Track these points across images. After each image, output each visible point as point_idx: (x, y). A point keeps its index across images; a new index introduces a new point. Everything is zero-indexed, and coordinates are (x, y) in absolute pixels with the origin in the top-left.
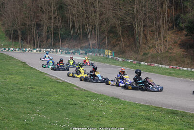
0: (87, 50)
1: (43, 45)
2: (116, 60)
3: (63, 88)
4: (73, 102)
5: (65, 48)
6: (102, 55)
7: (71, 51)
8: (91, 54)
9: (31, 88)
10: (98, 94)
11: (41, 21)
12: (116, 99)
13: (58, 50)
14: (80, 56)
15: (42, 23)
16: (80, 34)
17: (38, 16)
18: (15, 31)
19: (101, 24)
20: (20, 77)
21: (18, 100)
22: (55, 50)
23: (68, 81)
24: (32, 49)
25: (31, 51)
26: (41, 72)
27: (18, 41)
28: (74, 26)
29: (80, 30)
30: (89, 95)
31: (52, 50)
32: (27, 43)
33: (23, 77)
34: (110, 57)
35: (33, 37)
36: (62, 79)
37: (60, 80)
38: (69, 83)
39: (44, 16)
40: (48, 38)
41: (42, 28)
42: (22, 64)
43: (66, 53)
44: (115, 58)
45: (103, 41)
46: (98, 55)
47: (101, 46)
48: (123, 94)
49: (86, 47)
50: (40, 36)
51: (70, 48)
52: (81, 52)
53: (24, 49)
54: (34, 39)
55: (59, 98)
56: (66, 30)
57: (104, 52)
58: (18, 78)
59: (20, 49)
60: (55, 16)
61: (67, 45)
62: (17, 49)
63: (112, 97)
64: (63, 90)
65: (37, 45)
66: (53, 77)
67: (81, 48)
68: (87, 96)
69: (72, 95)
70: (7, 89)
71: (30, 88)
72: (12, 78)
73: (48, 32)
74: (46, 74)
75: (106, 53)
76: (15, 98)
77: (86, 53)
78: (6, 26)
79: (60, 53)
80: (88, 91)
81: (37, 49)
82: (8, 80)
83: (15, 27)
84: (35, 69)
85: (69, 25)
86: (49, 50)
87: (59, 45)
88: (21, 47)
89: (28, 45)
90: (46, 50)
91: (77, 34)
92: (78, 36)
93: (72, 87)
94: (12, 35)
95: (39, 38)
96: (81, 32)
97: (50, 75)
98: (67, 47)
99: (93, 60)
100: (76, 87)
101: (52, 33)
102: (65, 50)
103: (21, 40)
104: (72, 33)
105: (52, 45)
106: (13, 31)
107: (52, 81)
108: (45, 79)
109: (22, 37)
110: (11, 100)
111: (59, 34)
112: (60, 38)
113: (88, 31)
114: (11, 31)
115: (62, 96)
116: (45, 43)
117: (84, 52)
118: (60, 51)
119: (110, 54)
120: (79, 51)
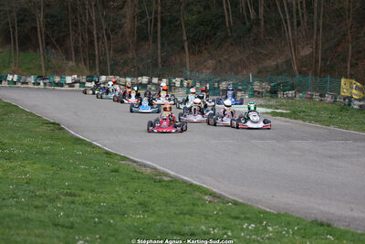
0: (279, 79)
1: (125, 63)
3: (167, 195)
4: (186, 229)
5: (205, 74)
6: (328, 98)
7: (223, 85)
8: (291, 93)
9: (70, 195)
10: (274, 214)
12: (322, 225)
13: (177, 82)
16: (257, 22)
18: (25, 16)
20: (36, 166)
21: (28, 220)
23: (186, 178)
24: (83, 79)
25: (82, 84)
26: (108, 153)
27: (36, 47)
29: (257, 10)
30: (242, 216)
31: (155, 80)
32: (68, 59)
33: (48, 166)
34: (356, 105)
35: (90, 33)
36: (172, 173)
37: (166, 175)
38: (191, 185)
40: (142, 36)
41: (120, 1)
42: (45, 127)
45: (339, 49)
46: (316, 97)
47: (327, 69)
48: (355, 214)
49: (277, 71)
50: (115, 28)
51: (220, 72)
52: (257, 86)
53: (57, 79)
54: (91, 43)
55: (151, 219)
56: (207, 7)
57: (337, 89)
58: (32, 170)
59: (40, 77)
61: (211, 63)
62: (32, 79)
63: (313, 222)
64: (168, 202)
65: (103, 63)
66: (145, 166)
67: (260, 75)
68: (237, 218)
69: (190, 213)
71: (67, 194)
72: (12, 169)
73: (142, 15)
74: (124, 158)
75: (345, 92)
76: (19, 216)
77: (273, 92)
79: (182, 91)
80: (241, 204)
81: (103, 78)
84: (90, 144)
86: (145, 80)
87: (183, 65)
88: (47, 69)
89: (71, 64)
90: (135, 81)
91: (245, 24)
92: (249, 30)
93: (197, 194)
94: (13, 27)
95: (109, 38)
96: (261, 17)
97: (135, 162)
98: (209, 69)
99: (294, 115)
100: (212, 194)
101: (156, 19)
102: (203, 82)
103: (47, 44)
104: (229, 19)
105: (156, 65)
106: (18, 15)
107: (139, 178)
108: (117, 171)
109: (47, 37)
110: (8, 219)
111: (180, 25)
112: (185, 38)
113: (284, 12)
114: (10, 12)
115: (159, 216)
116: (130, 55)
117: (267, 86)
118: (185, 84)
119: (356, 93)
120: (252, 84)
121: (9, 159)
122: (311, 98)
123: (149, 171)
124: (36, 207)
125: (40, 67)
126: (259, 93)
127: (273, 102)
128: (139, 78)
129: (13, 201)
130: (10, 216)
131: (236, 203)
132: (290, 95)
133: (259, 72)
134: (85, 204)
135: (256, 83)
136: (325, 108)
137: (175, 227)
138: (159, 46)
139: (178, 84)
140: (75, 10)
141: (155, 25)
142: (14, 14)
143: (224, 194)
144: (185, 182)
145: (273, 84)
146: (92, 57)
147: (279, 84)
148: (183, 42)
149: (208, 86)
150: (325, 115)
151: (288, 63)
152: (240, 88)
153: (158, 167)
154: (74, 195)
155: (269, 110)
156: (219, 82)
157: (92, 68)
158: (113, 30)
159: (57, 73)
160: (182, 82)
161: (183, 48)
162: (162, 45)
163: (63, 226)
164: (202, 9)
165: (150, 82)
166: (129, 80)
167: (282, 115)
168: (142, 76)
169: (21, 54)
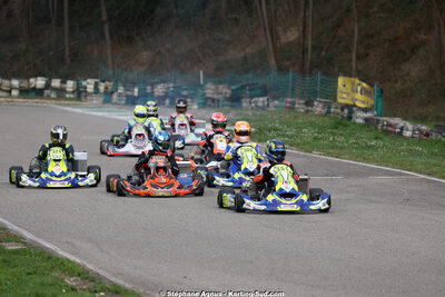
2: (389, 132)
6: (318, 108)
7: (160, 90)
8: (261, 101)
13: (89, 85)
22: (70, 85)
31: (56, 83)
34: (359, 118)
44: (386, 120)
45: (341, 32)
46: (300, 106)
51: (155, 70)
52: (210, 90)
57: (332, 94)
61: (145, 55)
67: (216, 75)
75: (343, 99)
77: (235, 100)
79: (97, 100)
86: (40, 82)
87: (102, 59)
90: (25, 84)
98: (143, 65)
99: (259, 134)
102: (129, 84)
105: (62, 60)
112: (105, 17)
117: (225, 90)
118: (102, 87)
119: (361, 100)
120: (202, 87)
122: (291, 108)
126: (213, 100)
128: (32, 80)
132: (260, 104)
133: (218, 69)
135: (209, 85)
136: (312, 124)
138: (66, 31)
139: (90, 88)
143: (102, 272)
145: (234, 87)
147: (243, 87)
148: (102, 23)
149: (136, 90)
151: (263, 54)
152: (185, 93)
156: (153, 85)
160: (96, 85)
161: (103, 35)
162: (72, 29)
165: (48, 86)
166: (15, 83)
168: (36, 76)
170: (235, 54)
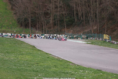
0: (89, 35)
1: (51, 31)
2: (112, 43)
3: (61, 63)
4: (66, 72)
5: (70, 33)
6: (101, 39)
7: (75, 36)
8: (91, 38)
9: (37, 64)
10: (87, 68)
11: (48, 10)
12: (99, 70)
14: (82, 40)
15: (49, 12)
16: (83, 21)
17: (46, 6)
18: (26, 20)
19: (101, 12)
20: (29, 57)
21: (27, 70)
23: (66, 59)
26: (46, 53)
27: (29, 27)
28: (77, 14)
29: (83, 18)
30: (80, 68)
32: (37, 30)
33: (32, 57)
34: (107, 41)
35: (42, 24)
36: (62, 58)
37: (61, 58)
38: (67, 61)
39: (51, 5)
40: (55, 24)
41: (49, 16)
42: (31, 47)
43: (70, 38)
44: (112, 41)
45: (103, 27)
46: (98, 39)
47: (100, 32)
48: (108, 68)
49: (88, 33)
50: (48, 22)
51: (74, 33)
52: (83, 36)
54: (42, 26)
55: (57, 69)
56: (71, 17)
57: (103, 37)
58: (28, 57)
60: (60, 5)
61: (72, 31)
62: (28, 35)
63: (97, 70)
64: (61, 65)
65: (45, 31)
66: (56, 56)
67: (84, 34)
68: (78, 69)
69: (67, 68)
70: (19, 64)
71: (36, 63)
72: (23, 57)
73: (55, 19)
74: (50, 54)
75: (105, 38)
76: (25, 69)
77: (87, 38)
78: (18, 14)
80: (79, 65)
81: (45, 35)
82: (20, 58)
83: (25, 16)
84: (42, 51)
85: (74, 13)
87: (65, 31)
88: (31, 33)
89: (37, 31)
91: (80, 21)
92: (81, 23)
93: (68, 63)
94: (23, 22)
95: (47, 25)
96: (84, 19)
97: (53, 55)
99: (92, 43)
100: (72, 63)
101: (58, 20)
102: (70, 35)
103: (31, 26)
104: (76, 20)
105: (58, 31)
106: (24, 19)
107: (54, 59)
108: (49, 57)
109: (31, 25)
110: (22, 70)
111: (64, 22)
112: (65, 25)
113: (89, 18)
114: (22, 19)
115: (59, 69)
116: (52, 29)
117: (85, 36)
119: (107, 38)
120: (82, 36)
121: (22, 55)
122: (96, 39)
123: (56, 57)
124: (29, 67)
125: (30, 32)
126: (84, 38)
127: (87, 40)
129: (23, 65)
130: (23, 69)
131: (78, 65)
133: (84, 33)
134: (41, 66)
137: (63, 71)
140: (38, 18)
141: (58, 22)
142: (23, 19)
143: (75, 63)
144: (65, 60)
145: (87, 36)
146: (43, 30)
148: (65, 26)
150: (100, 43)
151: (91, 31)
152: (79, 37)
153: (59, 57)
154: (38, 64)
155: (86, 42)
156: (74, 35)
157: (42, 32)
158: (47, 23)
159: (34, 34)
160: (65, 35)
161: (65, 27)
162: (60, 26)
163: (35, 71)
164: (69, 18)
165: (57, 36)
166: (51, 35)
167: (89, 43)
168: (55, 34)
169: (25, 29)
170: (86, 31)
